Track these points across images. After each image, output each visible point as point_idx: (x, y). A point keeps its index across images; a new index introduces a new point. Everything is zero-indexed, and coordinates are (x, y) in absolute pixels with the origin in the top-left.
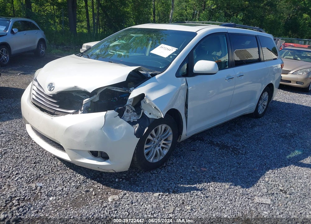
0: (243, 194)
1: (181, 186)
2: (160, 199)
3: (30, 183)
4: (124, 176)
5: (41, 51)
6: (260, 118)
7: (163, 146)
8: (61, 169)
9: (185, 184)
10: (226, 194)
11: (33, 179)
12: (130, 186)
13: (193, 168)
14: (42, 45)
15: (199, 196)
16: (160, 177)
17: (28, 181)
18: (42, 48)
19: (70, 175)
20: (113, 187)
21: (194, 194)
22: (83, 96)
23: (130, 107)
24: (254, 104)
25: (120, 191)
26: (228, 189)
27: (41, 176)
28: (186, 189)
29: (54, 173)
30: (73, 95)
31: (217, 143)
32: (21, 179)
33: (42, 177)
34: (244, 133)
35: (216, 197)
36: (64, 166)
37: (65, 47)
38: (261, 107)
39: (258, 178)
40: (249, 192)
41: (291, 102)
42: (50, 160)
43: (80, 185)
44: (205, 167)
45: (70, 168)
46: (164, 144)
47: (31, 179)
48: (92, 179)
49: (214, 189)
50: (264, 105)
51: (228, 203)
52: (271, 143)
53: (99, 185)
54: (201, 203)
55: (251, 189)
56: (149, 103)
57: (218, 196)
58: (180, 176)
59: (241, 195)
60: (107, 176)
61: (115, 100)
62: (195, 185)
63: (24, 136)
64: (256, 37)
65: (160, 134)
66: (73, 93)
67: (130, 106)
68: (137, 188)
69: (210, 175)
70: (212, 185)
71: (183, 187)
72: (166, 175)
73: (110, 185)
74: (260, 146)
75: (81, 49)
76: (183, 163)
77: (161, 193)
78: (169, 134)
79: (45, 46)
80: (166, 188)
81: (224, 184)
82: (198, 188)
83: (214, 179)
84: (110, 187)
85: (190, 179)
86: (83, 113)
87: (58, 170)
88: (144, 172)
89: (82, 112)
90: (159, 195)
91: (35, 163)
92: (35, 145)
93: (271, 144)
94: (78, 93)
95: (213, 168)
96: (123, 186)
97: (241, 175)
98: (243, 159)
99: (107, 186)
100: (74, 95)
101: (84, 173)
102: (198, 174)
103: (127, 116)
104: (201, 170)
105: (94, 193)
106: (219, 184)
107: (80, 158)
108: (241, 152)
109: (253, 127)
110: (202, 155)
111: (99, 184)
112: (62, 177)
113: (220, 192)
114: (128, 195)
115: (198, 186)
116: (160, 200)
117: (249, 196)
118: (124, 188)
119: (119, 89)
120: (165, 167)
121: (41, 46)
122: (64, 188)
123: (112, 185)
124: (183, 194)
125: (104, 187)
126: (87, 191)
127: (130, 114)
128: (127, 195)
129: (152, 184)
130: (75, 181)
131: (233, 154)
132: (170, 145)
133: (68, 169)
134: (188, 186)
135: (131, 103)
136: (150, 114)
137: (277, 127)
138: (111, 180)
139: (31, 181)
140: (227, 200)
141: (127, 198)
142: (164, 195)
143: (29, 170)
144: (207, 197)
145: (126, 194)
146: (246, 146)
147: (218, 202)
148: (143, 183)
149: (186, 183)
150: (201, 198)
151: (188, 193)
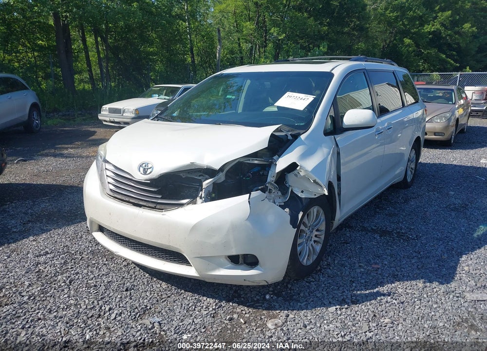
0: (447, 293)
1: (358, 292)
2: (340, 315)
3: (138, 319)
4: (271, 291)
5: (35, 123)
6: (410, 187)
7: (316, 239)
8: (173, 294)
9: (362, 290)
10: (425, 296)
11: (139, 314)
12: (287, 303)
13: (360, 266)
14: (35, 113)
15: (391, 303)
16: (323, 285)
17: (133, 318)
18: (36, 118)
19: (192, 299)
20: (264, 308)
21: (382, 301)
22: (200, 176)
23: (273, 185)
24: (403, 168)
25: (278, 312)
26: (423, 288)
27: (148, 308)
28: (367, 296)
29: (165, 301)
30: (182, 177)
31: (372, 229)
32: (120, 315)
33: (150, 308)
34: (399, 211)
35: (415, 302)
36: (175, 289)
37: (60, 114)
38: (409, 173)
39: (455, 268)
40: (453, 289)
41: (437, 162)
42: (148, 284)
43: (215, 313)
44: (376, 263)
45: (186, 291)
46: (316, 236)
47: (137, 314)
48: (228, 301)
49: (405, 291)
50: (412, 168)
51: (435, 307)
52: (443, 219)
53: (242, 309)
54: (399, 313)
55: (453, 285)
56: (304, 176)
57: (416, 299)
58: (348, 279)
59: (445, 294)
60: (246, 294)
61: (249, 177)
62: (377, 289)
63: (85, 253)
64: (393, 73)
65: (312, 221)
66: (181, 175)
67: (273, 182)
68: (299, 304)
69: (388, 272)
70: (399, 286)
71: (360, 294)
72: (329, 281)
73: (259, 306)
74: (430, 225)
75: (99, 115)
76: (343, 262)
77: (338, 307)
78: (321, 220)
79: (39, 115)
80: (340, 299)
81: (414, 283)
82: (382, 292)
83: (396, 278)
84: (259, 309)
85: (365, 282)
86: (206, 201)
87: (169, 295)
88: (295, 282)
89: (203, 199)
90: (336, 309)
91: (127, 290)
92: (110, 264)
93: (444, 221)
94: (189, 173)
95: (386, 263)
96: (277, 305)
97: (429, 268)
98: (419, 245)
99: (254, 308)
100: (184, 177)
101: (211, 295)
102: (372, 274)
103: (270, 198)
104: (373, 268)
105: (241, 320)
106: (408, 283)
107: (214, 269)
108: (411, 237)
109: (406, 201)
110: (362, 248)
111: (242, 307)
112: (182, 304)
113: (415, 294)
114: (293, 316)
115: (380, 289)
116: (342, 316)
117: (456, 293)
118: (281, 307)
119: (256, 160)
120: (320, 270)
121: (33, 115)
122: (195, 320)
123: (261, 306)
124: (368, 304)
125: (250, 310)
126: (231, 319)
127: (273, 196)
128: (291, 316)
129: (317, 297)
130: (204, 307)
131: (402, 241)
132: (323, 237)
133: (183, 291)
134: (367, 292)
135: (274, 179)
136: (302, 192)
137: (438, 198)
138: (255, 299)
139: (137, 316)
140: (430, 303)
141: (294, 320)
142: (343, 309)
143: (125, 302)
144: (402, 303)
145: (289, 315)
146: (412, 227)
147: (422, 308)
148: (305, 297)
149: (363, 288)
150: (396, 306)
151: (373, 301)
